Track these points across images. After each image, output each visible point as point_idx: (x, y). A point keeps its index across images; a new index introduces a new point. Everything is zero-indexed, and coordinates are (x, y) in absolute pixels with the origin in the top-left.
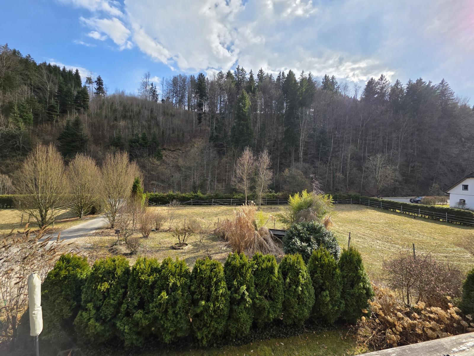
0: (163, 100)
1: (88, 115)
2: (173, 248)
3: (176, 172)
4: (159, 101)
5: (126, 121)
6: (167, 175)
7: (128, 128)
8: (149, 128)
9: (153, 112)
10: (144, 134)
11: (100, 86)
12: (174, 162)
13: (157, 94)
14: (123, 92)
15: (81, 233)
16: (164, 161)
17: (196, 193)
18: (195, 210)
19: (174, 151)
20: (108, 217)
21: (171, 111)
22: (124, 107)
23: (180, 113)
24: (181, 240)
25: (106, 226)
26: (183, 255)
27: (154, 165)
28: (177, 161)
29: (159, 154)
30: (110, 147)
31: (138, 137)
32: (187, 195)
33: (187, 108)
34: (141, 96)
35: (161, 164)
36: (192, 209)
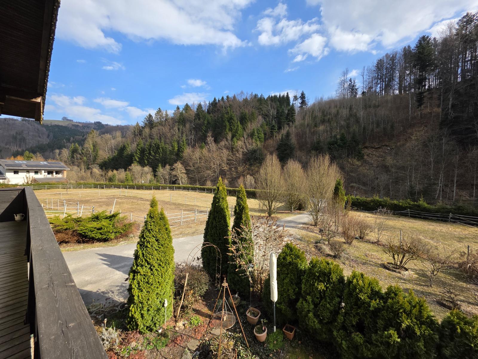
0: (363, 93)
1: (295, 127)
2: (384, 267)
3: (382, 174)
4: (359, 95)
5: (324, 125)
6: (370, 176)
7: (327, 132)
8: (348, 126)
9: (352, 109)
10: (343, 134)
11: (303, 100)
12: (378, 161)
13: (357, 88)
14: (322, 99)
15: (292, 225)
16: (365, 161)
17: (417, 202)
18: (416, 224)
19: (379, 148)
20: (312, 214)
21: (374, 102)
22: (323, 112)
23: (387, 102)
24: (396, 259)
25: (310, 223)
26: (402, 281)
27: (353, 165)
28: (384, 160)
29: (360, 153)
30: (312, 151)
31: (336, 138)
32: (401, 202)
33: (397, 92)
34: (339, 96)
35: (362, 164)
36: (409, 222)
